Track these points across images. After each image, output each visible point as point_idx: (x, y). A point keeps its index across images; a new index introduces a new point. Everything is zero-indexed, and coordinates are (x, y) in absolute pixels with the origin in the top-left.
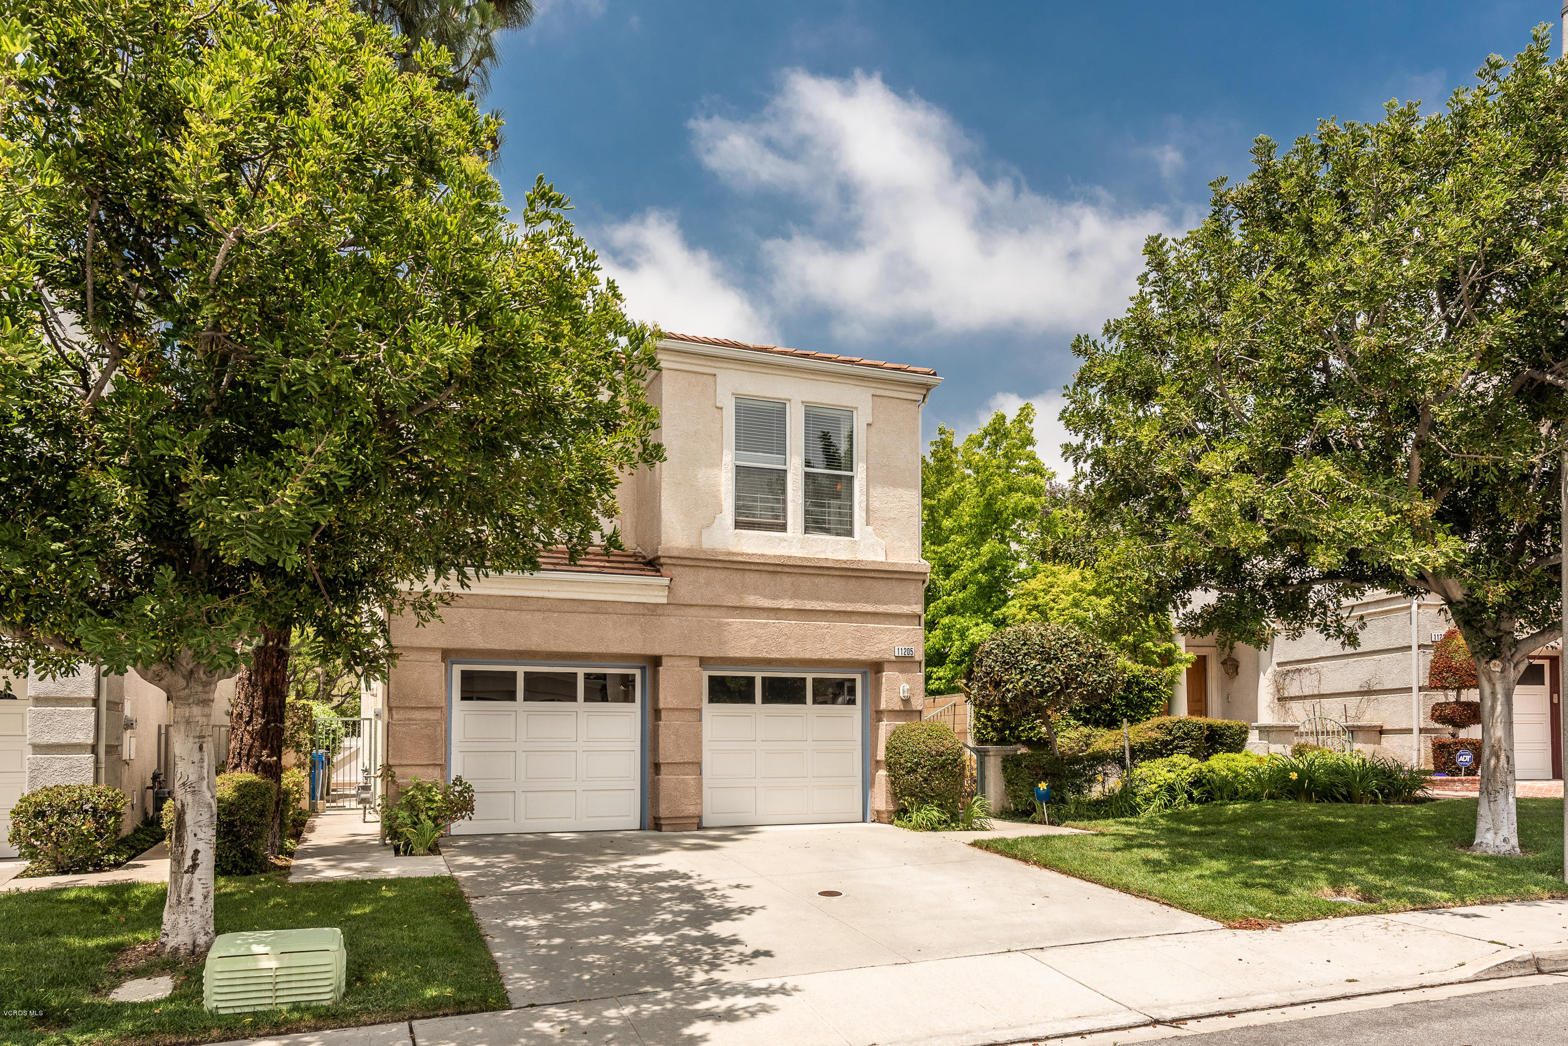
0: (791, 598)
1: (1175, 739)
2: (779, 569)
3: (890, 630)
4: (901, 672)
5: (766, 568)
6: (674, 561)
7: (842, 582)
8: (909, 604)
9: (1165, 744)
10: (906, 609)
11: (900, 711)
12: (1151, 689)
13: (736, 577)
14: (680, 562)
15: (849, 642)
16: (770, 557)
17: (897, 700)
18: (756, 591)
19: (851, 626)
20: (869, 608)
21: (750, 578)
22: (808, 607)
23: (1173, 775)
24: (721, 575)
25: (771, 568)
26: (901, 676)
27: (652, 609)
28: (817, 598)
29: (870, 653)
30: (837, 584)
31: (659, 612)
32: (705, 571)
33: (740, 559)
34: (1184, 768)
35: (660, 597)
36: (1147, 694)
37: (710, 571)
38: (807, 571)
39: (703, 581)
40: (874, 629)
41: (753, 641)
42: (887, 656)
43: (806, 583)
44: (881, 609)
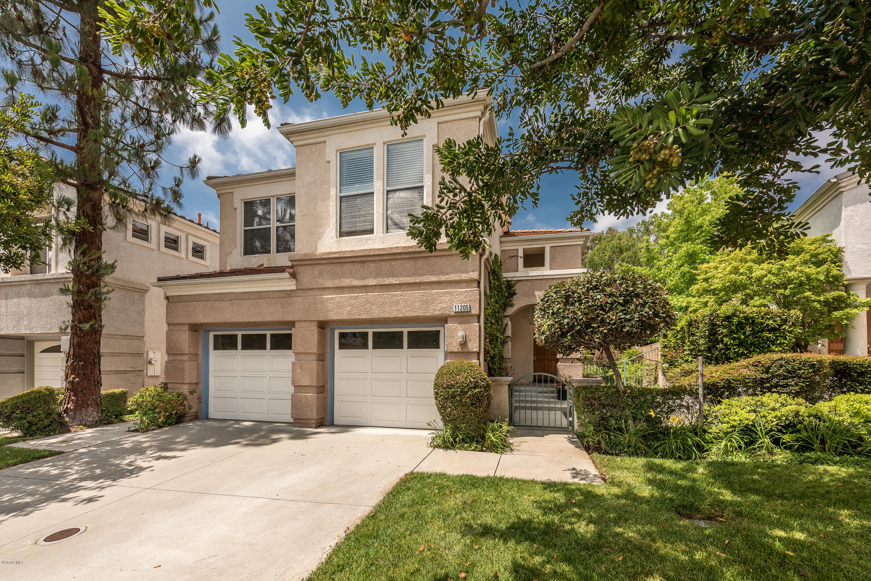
0: (375, 278)
1: (773, 377)
2: (365, 259)
3: (451, 293)
4: (460, 323)
5: (356, 259)
6: (298, 263)
7: (413, 262)
8: (467, 272)
9: (762, 382)
10: (464, 276)
11: (459, 352)
12: (773, 330)
13: (338, 268)
14: (302, 263)
15: (417, 304)
16: (357, 251)
17: (455, 344)
18: (351, 275)
19: (418, 293)
20: (433, 279)
21: (347, 268)
22: (387, 282)
23: (752, 416)
24: (329, 267)
25: (359, 259)
26: (459, 326)
27: (289, 294)
28: (393, 276)
29: (435, 310)
30: (409, 265)
31: (293, 295)
32: (318, 266)
33: (337, 255)
34: (774, 409)
35: (291, 285)
36: (766, 334)
37: (321, 266)
38: (385, 258)
39: (317, 273)
40: (436, 293)
41: (349, 308)
42: (447, 312)
43: (386, 266)
44: (443, 278)
